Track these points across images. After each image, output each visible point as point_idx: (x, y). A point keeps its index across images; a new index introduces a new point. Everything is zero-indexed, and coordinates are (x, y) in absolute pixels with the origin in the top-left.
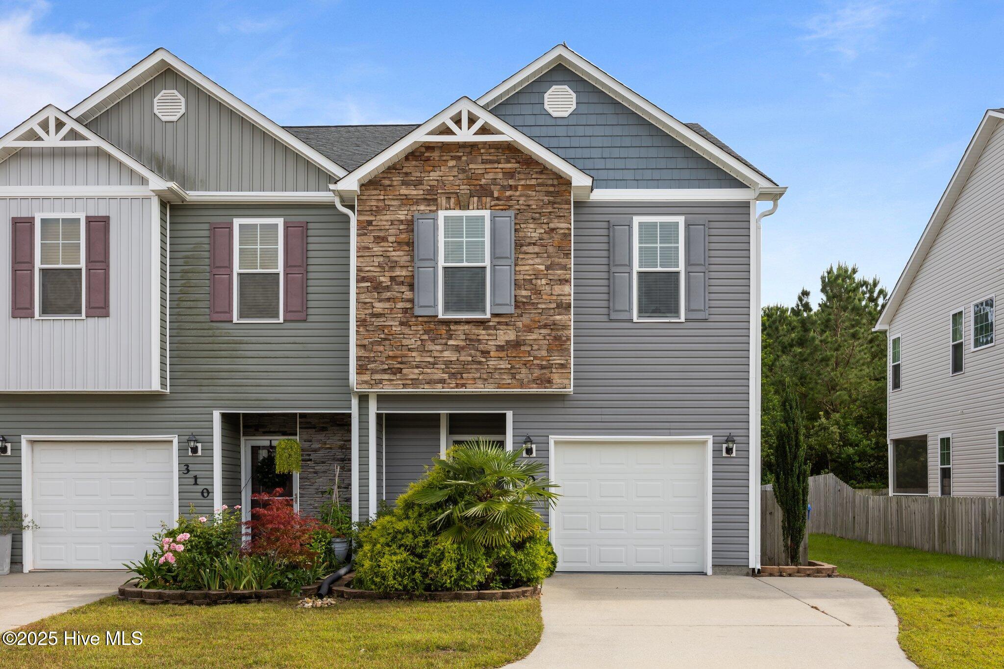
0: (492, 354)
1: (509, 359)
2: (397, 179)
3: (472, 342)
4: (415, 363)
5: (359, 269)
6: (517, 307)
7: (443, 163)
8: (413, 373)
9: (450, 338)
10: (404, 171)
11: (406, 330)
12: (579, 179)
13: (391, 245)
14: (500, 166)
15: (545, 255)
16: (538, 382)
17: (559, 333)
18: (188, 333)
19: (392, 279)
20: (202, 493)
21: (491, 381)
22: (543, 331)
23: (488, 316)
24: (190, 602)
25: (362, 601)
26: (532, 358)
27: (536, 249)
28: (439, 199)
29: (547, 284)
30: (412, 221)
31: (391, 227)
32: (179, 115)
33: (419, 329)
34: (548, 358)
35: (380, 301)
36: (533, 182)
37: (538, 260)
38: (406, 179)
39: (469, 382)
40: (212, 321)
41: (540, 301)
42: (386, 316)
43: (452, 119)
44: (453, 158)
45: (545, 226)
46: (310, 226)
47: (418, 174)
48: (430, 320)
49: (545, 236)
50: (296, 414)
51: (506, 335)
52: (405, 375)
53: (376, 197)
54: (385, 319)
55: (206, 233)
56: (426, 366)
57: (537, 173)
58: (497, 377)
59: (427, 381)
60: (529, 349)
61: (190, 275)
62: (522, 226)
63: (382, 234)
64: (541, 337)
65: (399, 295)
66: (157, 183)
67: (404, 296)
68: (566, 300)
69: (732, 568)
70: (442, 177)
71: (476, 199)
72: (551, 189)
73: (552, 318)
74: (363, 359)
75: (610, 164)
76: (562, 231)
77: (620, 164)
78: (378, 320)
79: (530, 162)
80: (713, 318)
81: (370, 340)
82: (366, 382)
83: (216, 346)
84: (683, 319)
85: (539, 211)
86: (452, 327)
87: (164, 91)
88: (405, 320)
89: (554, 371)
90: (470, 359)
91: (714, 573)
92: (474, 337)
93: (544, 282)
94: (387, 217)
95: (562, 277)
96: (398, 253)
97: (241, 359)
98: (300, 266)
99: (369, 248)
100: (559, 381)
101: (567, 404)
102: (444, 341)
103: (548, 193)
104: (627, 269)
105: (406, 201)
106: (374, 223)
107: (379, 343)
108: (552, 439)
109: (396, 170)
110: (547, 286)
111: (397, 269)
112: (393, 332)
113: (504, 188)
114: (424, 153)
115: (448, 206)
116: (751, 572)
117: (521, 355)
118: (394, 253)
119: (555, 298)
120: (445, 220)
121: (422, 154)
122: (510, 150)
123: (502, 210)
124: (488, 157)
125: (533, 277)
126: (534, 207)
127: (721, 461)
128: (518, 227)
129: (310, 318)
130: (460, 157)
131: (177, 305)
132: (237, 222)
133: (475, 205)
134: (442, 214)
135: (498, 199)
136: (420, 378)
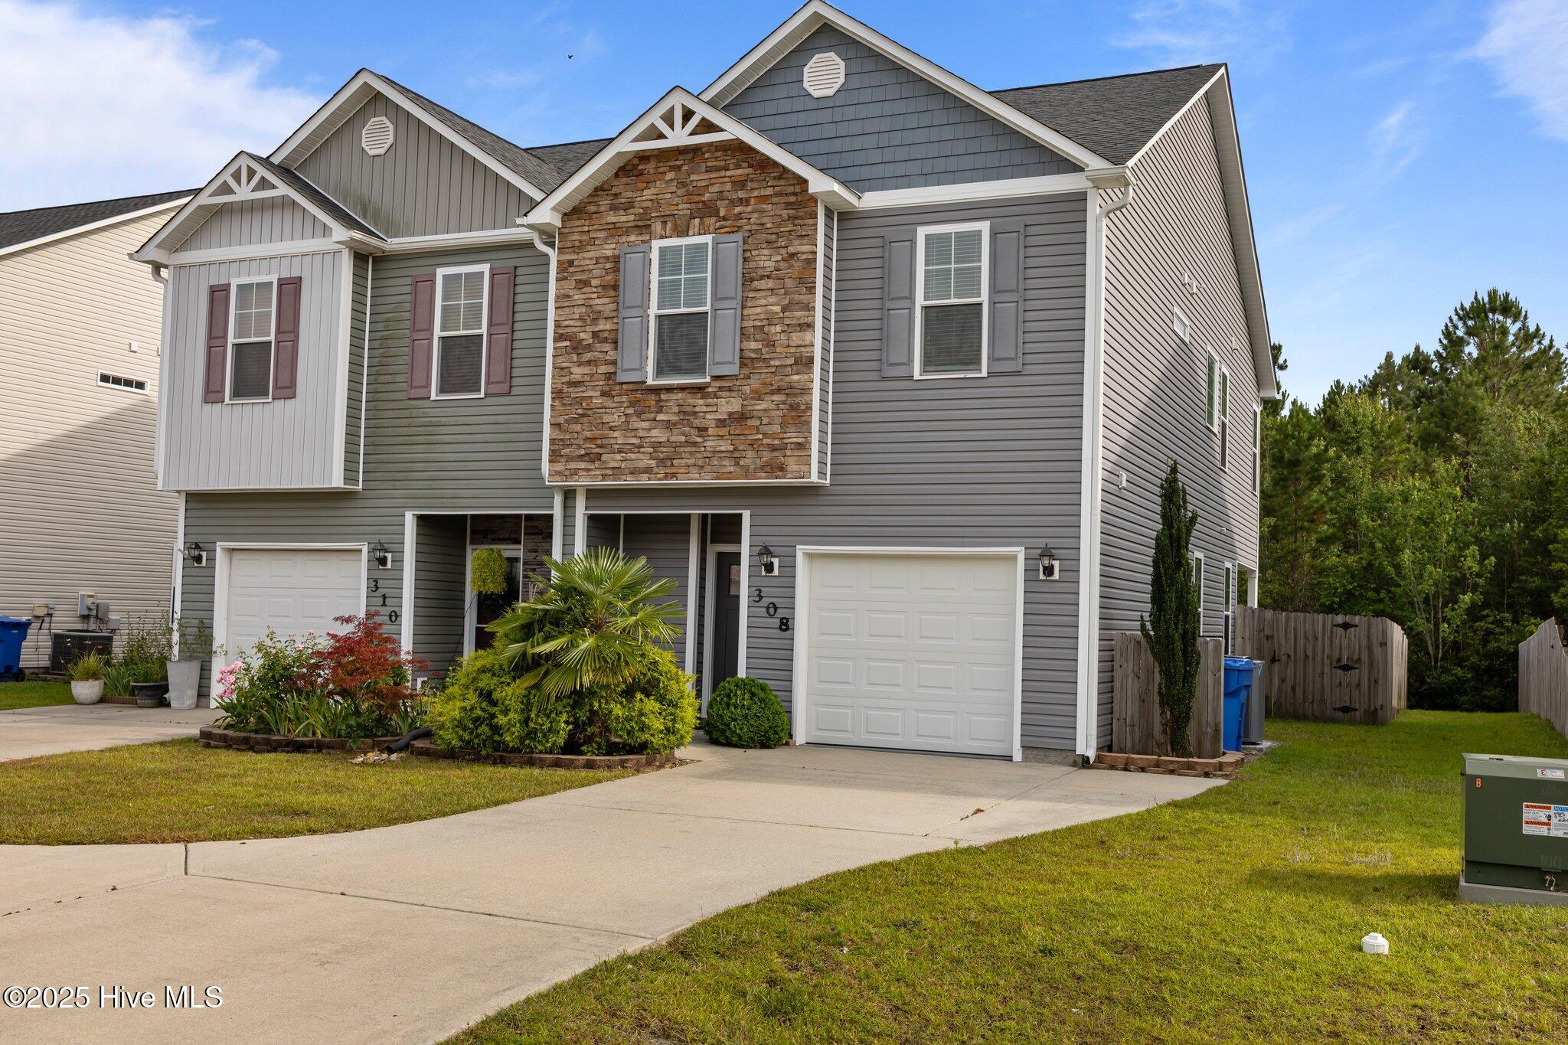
0: (711, 431)
1: (732, 437)
2: (604, 203)
3: (687, 415)
4: (617, 446)
5: (558, 325)
6: (742, 365)
7: (660, 176)
8: (614, 460)
9: (660, 411)
10: (613, 192)
11: (610, 404)
12: (819, 183)
13: (595, 290)
14: (728, 173)
15: (782, 291)
16: (768, 469)
17: (797, 400)
18: (384, 414)
19: (595, 334)
20: (390, 616)
21: (708, 468)
22: (776, 398)
23: (708, 379)
24: (252, 749)
25: (424, 758)
26: (761, 436)
27: (770, 284)
28: (653, 228)
29: (783, 331)
30: (618, 257)
31: (596, 267)
32: (387, 146)
33: (624, 400)
34: (781, 436)
35: (580, 364)
36: (769, 191)
37: (772, 299)
38: (615, 202)
39: (681, 471)
40: (409, 399)
41: (774, 355)
42: (586, 384)
43: (662, 118)
44: (672, 168)
45: (783, 251)
46: (519, 271)
47: (629, 194)
48: (636, 387)
49: (783, 265)
50: (521, 515)
51: (729, 405)
52: (605, 462)
53: (579, 229)
54: (584, 389)
55: (408, 289)
56: (630, 450)
57: (774, 178)
58: (715, 463)
59: (631, 470)
60: (757, 423)
61: (389, 342)
62: (753, 253)
63: (584, 277)
64: (773, 407)
65: (601, 356)
66: (340, 233)
67: (607, 358)
68: (807, 352)
69: (1052, 753)
70: (657, 195)
71: (697, 221)
72: (792, 199)
73: (788, 379)
74: (556, 441)
75: (888, 155)
76: (804, 257)
77: (901, 154)
78: (576, 390)
79: (766, 164)
80: (1029, 369)
81: (566, 417)
82: (559, 473)
83: (413, 430)
84: (984, 374)
85: (775, 230)
86: (663, 397)
87: (373, 119)
88: (606, 389)
89: (788, 453)
90: (683, 439)
91: (1025, 759)
92: (689, 409)
93: (778, 328)
94: (588, 255)
95: (802, 321)
96: (602, 301)
97: (438, 446)
98: (504, 324)
99: (569, 296)
100: (795, 467)
101: (822, 500)
102: (652, 416)
103: (789, 205)
104: (906, 304)
105: (615, 230)
106: (576, 263)
107: (576, 421)
108: (801, 550)
109: (604, 191)
110: (783, 334)
111: (601, 321)
112: (592, 406)
113: (733, 203)
114: (638, 165)
115: (663, 233)
116: (1080, 761)
117: (747, 432)
118: (598, 301)
119: (793, 350)
120: (660, 252)
121: (635, 166)
122: (739, 148)
123: (729, 233)
124: (714, 164)
125: (765, 322)
126: (768, 226)
127: (1035, 586)
128: (748, 254)
129: (515, 391)
130: (679, 167)
131: (375, 380)
132: (441, 272)
133: (696, 229)
134: (656, 244)
135: (724, 219)
136: (623, 466)
